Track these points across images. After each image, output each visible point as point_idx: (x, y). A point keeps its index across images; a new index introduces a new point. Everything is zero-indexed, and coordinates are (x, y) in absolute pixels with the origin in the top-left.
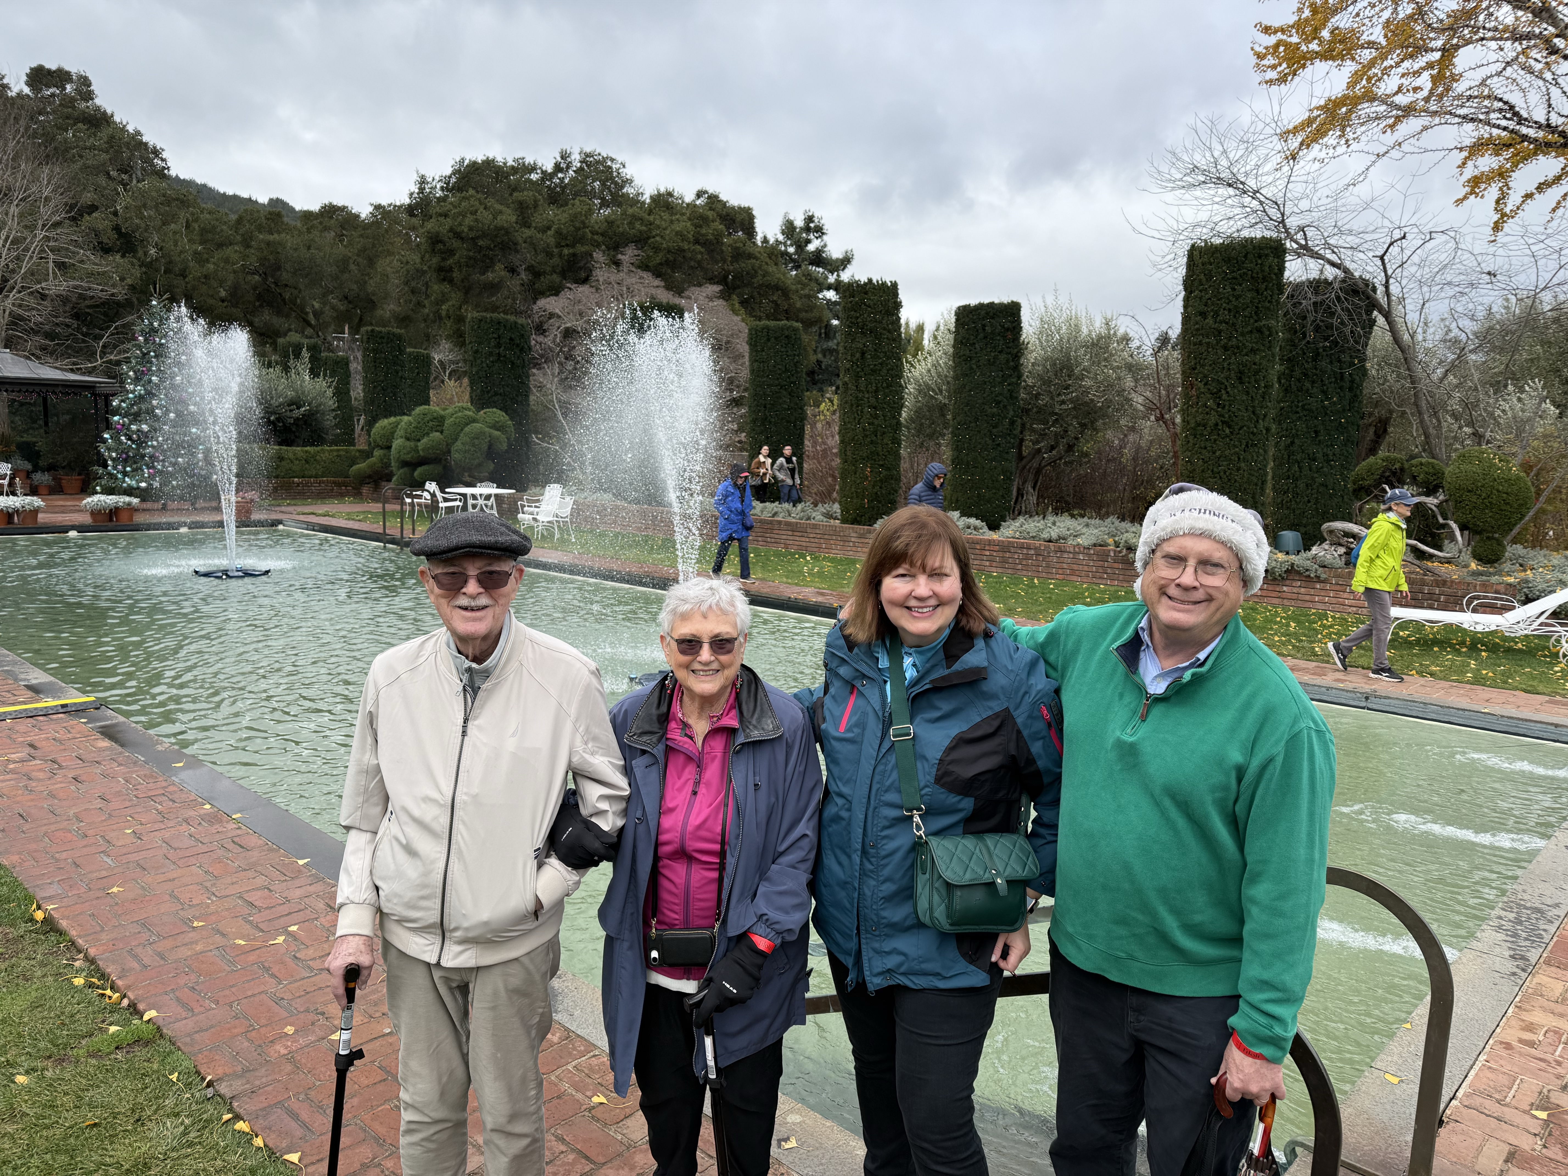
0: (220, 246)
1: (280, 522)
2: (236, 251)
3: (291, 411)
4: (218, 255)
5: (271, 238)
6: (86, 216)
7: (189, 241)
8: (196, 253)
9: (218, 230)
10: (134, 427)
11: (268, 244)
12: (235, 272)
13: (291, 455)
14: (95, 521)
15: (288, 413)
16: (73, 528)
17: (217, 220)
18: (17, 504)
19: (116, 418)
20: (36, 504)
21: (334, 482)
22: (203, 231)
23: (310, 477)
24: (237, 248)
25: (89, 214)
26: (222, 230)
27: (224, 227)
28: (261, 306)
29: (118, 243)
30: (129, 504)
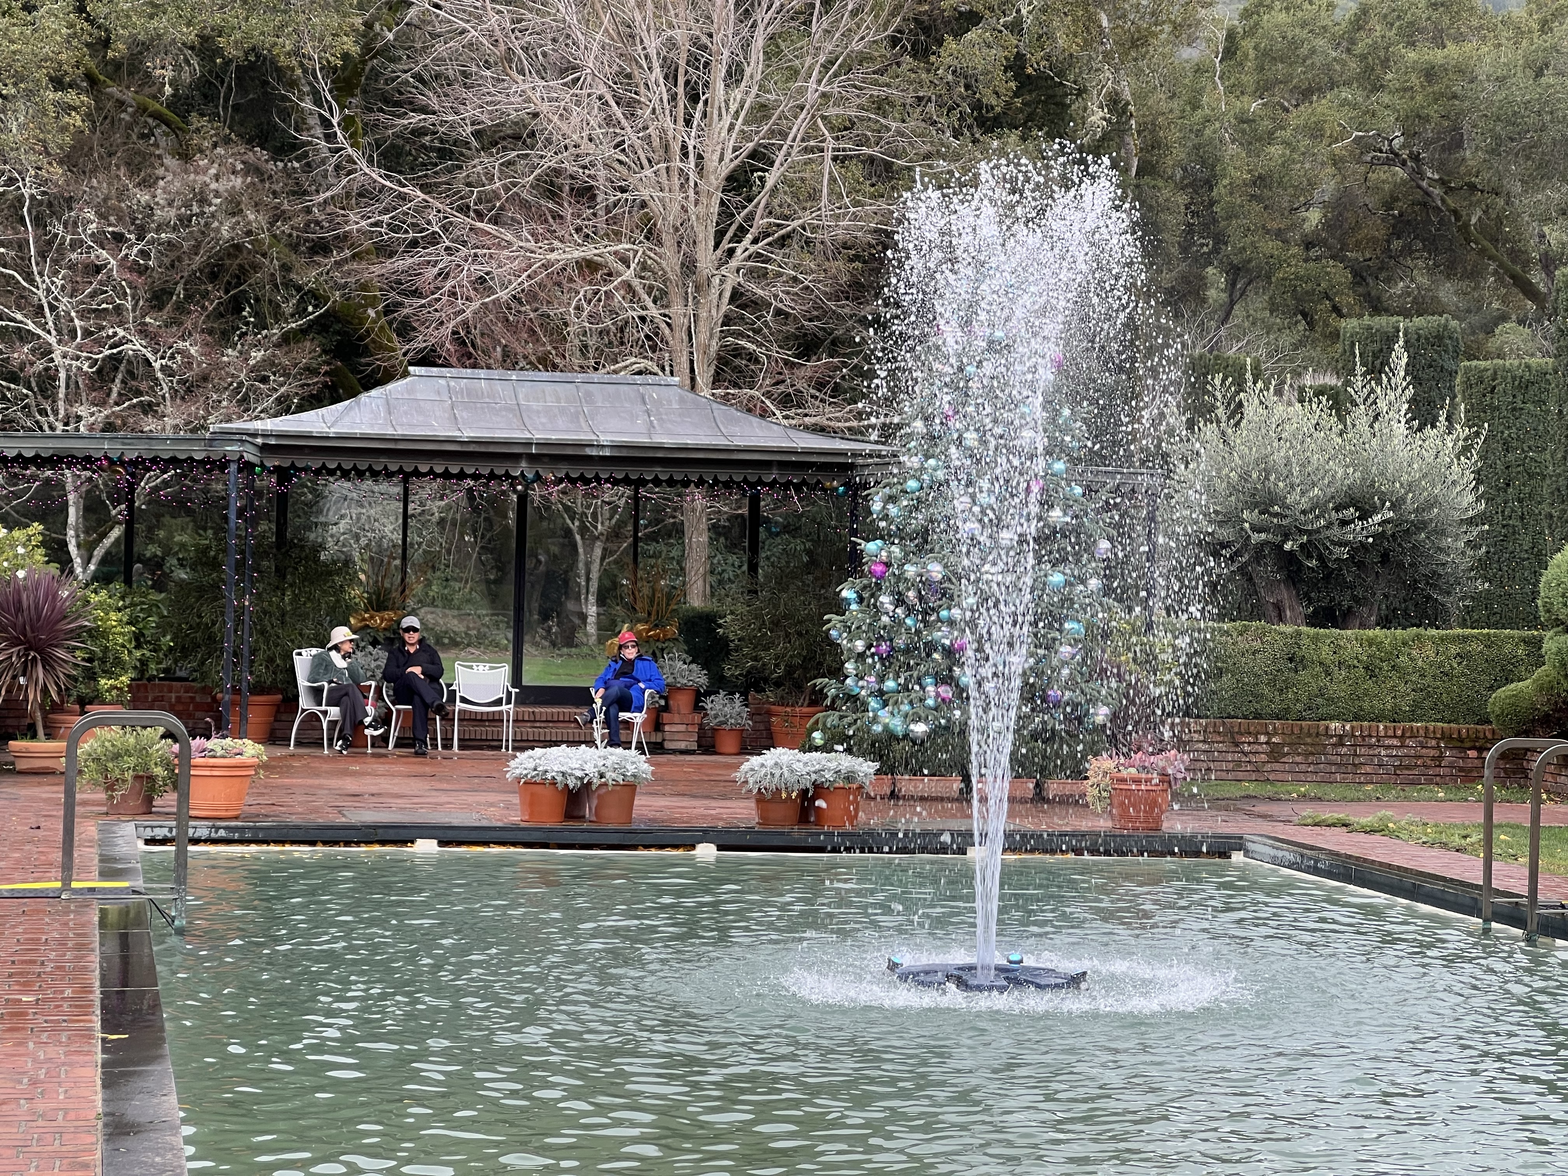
0: (1306, 94)
1: (1238, 843)
2: (1344, 103)
3: (1344, 523)
4: (1299, 116)
5: (1438, 56)
6: (950, 43)
7: (1229, 90)
8: (1243, 119)
9: (1304, 51)
10: (911, 570)
11: (1430, 73)
12: (1336, 161)
13: (1326, 652)
14: (765, 819)
15: (1336, 532)
16: (706, 835)
17: (1304, 25)
18: (591, 769)
19: (871, 547)
20: (631, 769)
21: (1446, 737)
22: (1266, 56)
23: (1378, 719)
24: (1346, 94)
25: (957, 35)
26: (1313, 51)
27: (1320, 42)
28: (1408, 251)
29: (1018, 102)
30: (850, 777)
